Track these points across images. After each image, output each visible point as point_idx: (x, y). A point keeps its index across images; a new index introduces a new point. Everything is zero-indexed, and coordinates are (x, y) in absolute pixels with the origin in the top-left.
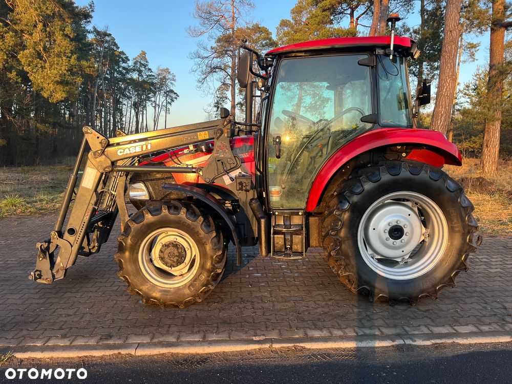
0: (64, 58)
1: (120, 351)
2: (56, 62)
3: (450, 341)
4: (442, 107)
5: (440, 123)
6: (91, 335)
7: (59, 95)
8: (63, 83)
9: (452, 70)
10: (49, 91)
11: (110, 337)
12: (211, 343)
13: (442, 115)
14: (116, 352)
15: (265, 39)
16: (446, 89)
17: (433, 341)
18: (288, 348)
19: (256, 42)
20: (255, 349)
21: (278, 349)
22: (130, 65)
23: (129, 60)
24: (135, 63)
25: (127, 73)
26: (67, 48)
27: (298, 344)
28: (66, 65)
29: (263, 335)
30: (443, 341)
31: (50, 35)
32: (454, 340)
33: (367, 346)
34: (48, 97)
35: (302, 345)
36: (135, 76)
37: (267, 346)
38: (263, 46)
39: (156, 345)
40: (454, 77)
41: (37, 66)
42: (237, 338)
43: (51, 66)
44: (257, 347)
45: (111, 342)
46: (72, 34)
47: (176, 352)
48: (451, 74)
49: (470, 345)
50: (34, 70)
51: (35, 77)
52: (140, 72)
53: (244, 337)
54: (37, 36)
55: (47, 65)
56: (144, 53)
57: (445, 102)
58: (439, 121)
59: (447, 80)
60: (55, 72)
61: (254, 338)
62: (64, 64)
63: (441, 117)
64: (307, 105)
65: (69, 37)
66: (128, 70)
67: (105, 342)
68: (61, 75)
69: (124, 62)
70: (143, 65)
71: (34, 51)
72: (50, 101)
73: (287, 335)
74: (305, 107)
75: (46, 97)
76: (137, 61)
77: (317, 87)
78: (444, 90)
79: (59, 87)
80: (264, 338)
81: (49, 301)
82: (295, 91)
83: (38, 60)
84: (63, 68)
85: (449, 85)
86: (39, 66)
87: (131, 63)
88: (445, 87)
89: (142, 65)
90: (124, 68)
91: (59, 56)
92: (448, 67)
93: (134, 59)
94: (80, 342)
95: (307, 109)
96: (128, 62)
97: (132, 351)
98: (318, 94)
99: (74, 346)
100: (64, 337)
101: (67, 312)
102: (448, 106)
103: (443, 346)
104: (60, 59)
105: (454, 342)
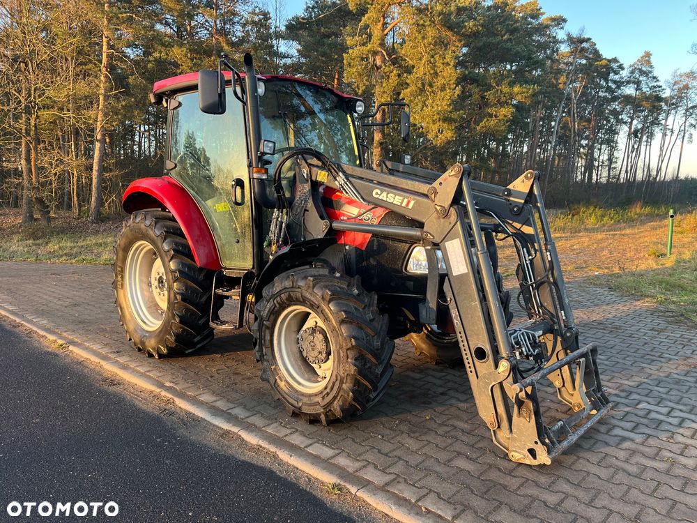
22: (623, 75)
23: (623, 69)
24: (632, 72)
25: (618, 87)
36: (630, 90)
52: (638, 83)
56: (648, 55)
66: (619, 84)
69: (616, 73)
70: (645, 72)
76: (636, 68)
87: (625, 74)
89: (642, 72)
90: (615, 82)
93: (631, 66)
96: (621, 72)
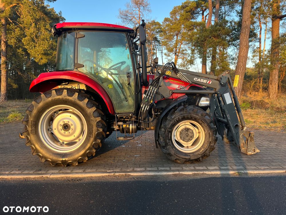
0: (46, 41)
1: (43, 176)
2: (42, 44)
3: (202, 172)
4: (241, 62)
5: (240, 71)
6: (32, 170)
7: (44, 61)
8: (46, 54)
9: (246, 42)
10: (38, 59)
11: (41, 170)
12: (86, 173)
13: (241, 67)
14: (41, 176)
15: (158, 29)
16: (243, 53)
17: (193, 172)
18: (122, 175)
19: (153, 30)
20: (106, 175)
21: (118, 175)
26: (47, 36)
27: (127, 173)
28: (47, 45)
29: (113, 170)
30: (198, 172)
31: (39, 29)
32: (204, 172)
33: (161, 174)
34: (38, 62)
35: (129, 174)
37: (112, 174)
38: (157, 32)
39: (60, 173)
40: (247, 46)
41: (32, 46)
42: (99, 171)
43: (39, 46)
44: (107, 174)
45: (40, 172)
46: (50, 28)
47: (69, 176)
48: (245, 44)
49: (212, 174)
50: (30, 48)
51: (31, 52)
53: (103, 170)
54: (32, 30)
55: (37, 45)
57: (243, 60)
58: (240, 70)
59: (243, 48)
60: (41, 48)
61: (108, 171)
62: (46, 44)
63: (241, 68)
64: (179, 64)
65: (48, 30)
67: (37, 172)
68: (44, 50)
71: (30, 38)
72: (39, 64)
73: (124, 170)
74: (178, 65)
75: (37, 62)
77: (185, 54)
78: (242, 53)
79: (44, 57)
80: (113, 171)
81: (18, 156)
82: (172, 56)
83: (32, 42)
84: (45, 47)
85: (245, 50)
86: (33, 45)
88: (243, 52)
91: (43, 40)
92: (244, 41)
94: (26, 172)
95: (179, 66)
97: (48, 176)
98: (186, 58)
99: (23, 173)
100: (19, 170)
101: (24, 161)
102: (245, 62)
103: (198, 174)
104: (44, 42)
105: (204, 173)
